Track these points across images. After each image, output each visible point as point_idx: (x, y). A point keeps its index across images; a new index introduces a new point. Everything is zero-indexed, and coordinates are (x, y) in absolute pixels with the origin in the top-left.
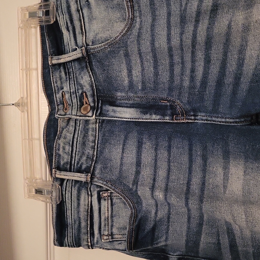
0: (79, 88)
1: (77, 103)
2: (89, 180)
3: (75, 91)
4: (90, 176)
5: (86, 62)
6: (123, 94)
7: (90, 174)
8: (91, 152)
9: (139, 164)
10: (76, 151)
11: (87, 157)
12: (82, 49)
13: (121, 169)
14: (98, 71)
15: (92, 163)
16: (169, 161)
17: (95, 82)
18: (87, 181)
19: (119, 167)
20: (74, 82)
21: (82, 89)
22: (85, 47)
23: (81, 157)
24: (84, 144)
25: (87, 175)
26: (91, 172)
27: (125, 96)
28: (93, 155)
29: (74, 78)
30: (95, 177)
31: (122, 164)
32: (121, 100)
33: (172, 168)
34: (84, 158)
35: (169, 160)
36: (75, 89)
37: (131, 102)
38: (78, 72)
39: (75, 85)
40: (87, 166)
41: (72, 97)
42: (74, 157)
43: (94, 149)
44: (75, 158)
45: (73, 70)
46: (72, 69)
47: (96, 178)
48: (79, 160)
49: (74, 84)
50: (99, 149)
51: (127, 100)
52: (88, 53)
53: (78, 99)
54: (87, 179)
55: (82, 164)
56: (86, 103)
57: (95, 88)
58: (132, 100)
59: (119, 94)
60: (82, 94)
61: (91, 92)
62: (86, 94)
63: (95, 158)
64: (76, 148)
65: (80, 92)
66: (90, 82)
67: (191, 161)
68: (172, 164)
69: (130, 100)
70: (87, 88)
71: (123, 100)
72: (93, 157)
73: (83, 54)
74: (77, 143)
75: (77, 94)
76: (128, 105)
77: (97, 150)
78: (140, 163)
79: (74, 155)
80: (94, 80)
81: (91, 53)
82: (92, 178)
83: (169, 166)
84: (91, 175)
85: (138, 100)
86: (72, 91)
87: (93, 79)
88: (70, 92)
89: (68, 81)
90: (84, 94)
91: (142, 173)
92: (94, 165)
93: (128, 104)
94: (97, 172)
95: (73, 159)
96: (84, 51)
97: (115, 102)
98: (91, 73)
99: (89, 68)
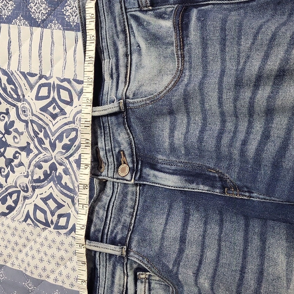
0: (116, 145)
1: (114, 162)
2: (125, 253)
3: (112, 148)
4: (125, 250)
5: (124, 118)
6: (164, 158)
7: (125, 247)
8: (128, 220)
9: (183, 240)
10: (111, 217)
11: (123, 226)
12: (119, 102)
13: (162, 244)
14: (138, 129)
15: (128, 233)
16: (220, 240)
17: (134, 139)
18: (122, 255)
19: (159, 242)
20: (110, 138)
21: (120, 146)
22: (123, 100)
23: (116, 224)
24: (121, 209)
25: (123, 248)
26: (127, 244)
27: (167, 160)
28: (130, 223)
29: (110, 133)
30: (131, 250)
31: (163, 238)
32: (162, 164)
33: (223, 248)
34: (120, 227)
35: (220, 237)
36: (111, 146)
37: (173, 167)
38: (115, 128)
39: (111, 142)
40: (123, 237)
41: (108, 155)
42: (108, 224)
43: (133, 216)
44: (109, 226)
45: (109, 125)
46: (108, 123)
47: (133, 252)
48: (114, 228)
49: (111, 140)
50: (138, 217)
51: (169, 165)
52: (127, 107)
53: (115, 158)
54: (122, 253)
55: (117, 233)
56: (125, 163)
57: (134, 146)
58: (174, 165)
59: (160, 156)
60: (119, 152)
61: (130, 150)
62: (124, 153)
63: (132, 227)
64: (111, 214)
65: (117, 150)
66: (128, 139)
67: (246, 241)
68: (223, 244)
69: (172, 165)
70: (125, 146)
71: (165, 164)
72: (130, 226)
73: (120, 108)
74: (113, 208)
75: (114, 152)
76: (171, 171)
77: (135, 218)
78: (185, 239)
79: (108, 222)
80: (133, 138)
81: (130, 108)
82: (128, 252)
83: (219, 245)
84: (127, 247)
85: (181, 166)
86: (107, 148)
87: (131, 137)
88: (106, 149)
89: (103, 137)
90: (122, 152)
91: (187, 252)
92: (130, 236)
93: (170, 169)
94: (134, 244)
95: (107, 227)
96: (122, 105)
97: (156, 165)
98: (129, 131)
99: (127, 126)
